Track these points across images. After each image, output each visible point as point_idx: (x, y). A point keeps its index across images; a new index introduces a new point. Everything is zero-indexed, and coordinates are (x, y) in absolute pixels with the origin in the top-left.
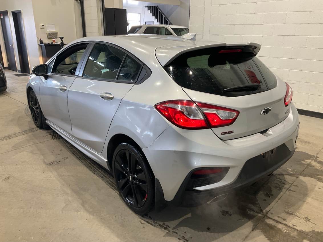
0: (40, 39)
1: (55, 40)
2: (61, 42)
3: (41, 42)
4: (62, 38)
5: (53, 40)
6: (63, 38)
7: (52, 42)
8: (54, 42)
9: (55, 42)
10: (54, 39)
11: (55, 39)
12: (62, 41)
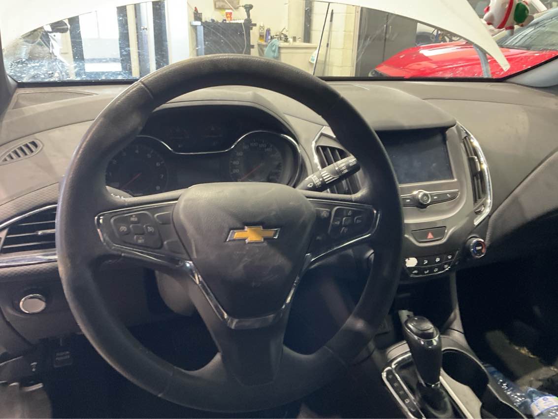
0: (196, 8)
1: (231, 14)
2: (246, 20)
3: (197, 16)
4: (248, 8)
5: (227, 14)
6: (251, 7)
7: (225, 18)
8: (228, 17)
9: (231, 17)
10: (230, 11)
11: (231, 9)
12: (249, 15)
